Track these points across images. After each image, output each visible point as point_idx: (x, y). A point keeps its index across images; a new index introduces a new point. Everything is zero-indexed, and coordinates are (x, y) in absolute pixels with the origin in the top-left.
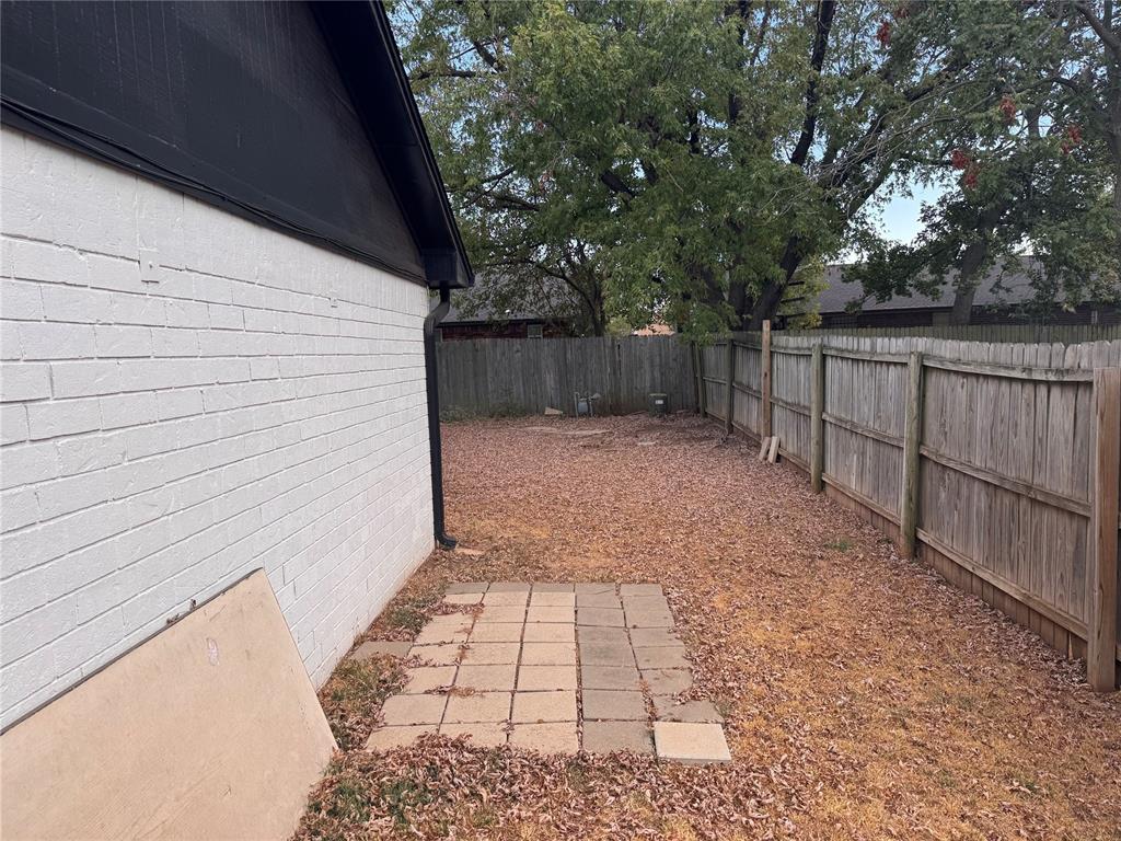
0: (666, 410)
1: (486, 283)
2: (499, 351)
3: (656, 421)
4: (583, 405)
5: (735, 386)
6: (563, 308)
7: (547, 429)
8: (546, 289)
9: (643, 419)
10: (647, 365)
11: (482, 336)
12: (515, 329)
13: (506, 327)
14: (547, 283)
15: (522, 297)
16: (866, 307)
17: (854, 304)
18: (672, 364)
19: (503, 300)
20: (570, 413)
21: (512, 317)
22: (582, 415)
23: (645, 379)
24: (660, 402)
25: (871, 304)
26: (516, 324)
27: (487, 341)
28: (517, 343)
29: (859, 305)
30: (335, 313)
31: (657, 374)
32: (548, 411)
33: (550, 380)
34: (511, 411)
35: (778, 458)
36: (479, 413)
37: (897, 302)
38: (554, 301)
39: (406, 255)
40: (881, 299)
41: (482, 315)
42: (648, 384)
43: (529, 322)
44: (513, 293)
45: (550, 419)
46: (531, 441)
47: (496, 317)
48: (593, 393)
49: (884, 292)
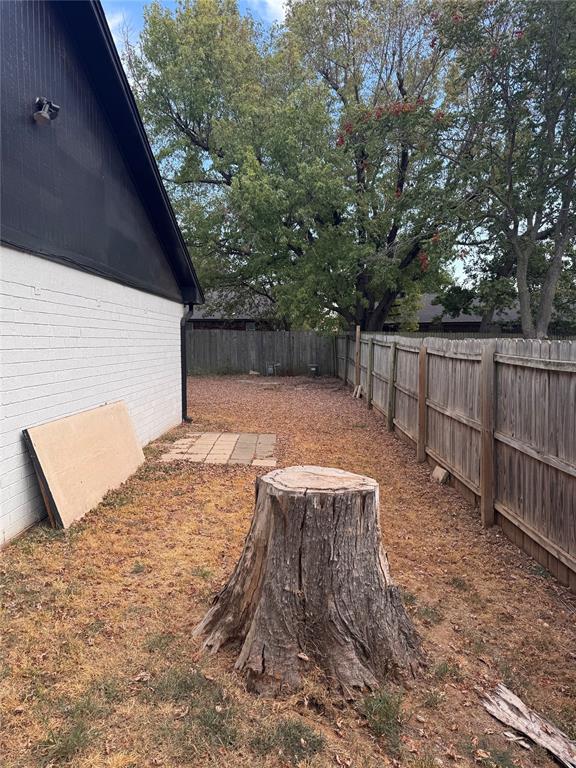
0: (317, 374)
1: (220, 297)
2: (224, 337)
3: (311, 380)
4: (270, 369)
5: (349, 360)
6: (266, 313)
7: (248, 381)
8: (256, 302)
9: (303, 378)
10: (308, 348)
11: (217, 328)
12: (239, 325)
13: (232, 323)
14: (257, 298)
15: (242, 306)
16: (443, 320)
17: (437, 319)
18: (323, 348)
19: (230, 307)
20: (263, 374)
21: (236, 317)
22: (270, 375)
23: (307, 357)
24: (314, 369)
25: (448, 318)
26: (238, 321)
27: (217, 331)
28: (235, 333)
29: (440, 319)
30: (146, 316)
31: (314, 354)
32: (251, 372)
33: (253, 355)
34: (228, 372)
35: (361, 396)
36: (211, 372)
37: (462, 318)
38: (261, 309)
39: (174, 290)
40: (454, 316)
41: (217, 316)
42: (309, 358)
43: (247, 321)
44: (236, 303)
45: (252, 377)
46: (238, 386)
47: (226, 317)
48: (278, 362)
49: (455, 311)
